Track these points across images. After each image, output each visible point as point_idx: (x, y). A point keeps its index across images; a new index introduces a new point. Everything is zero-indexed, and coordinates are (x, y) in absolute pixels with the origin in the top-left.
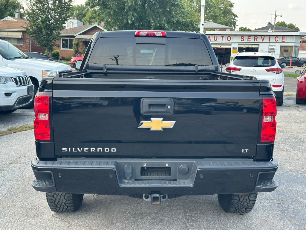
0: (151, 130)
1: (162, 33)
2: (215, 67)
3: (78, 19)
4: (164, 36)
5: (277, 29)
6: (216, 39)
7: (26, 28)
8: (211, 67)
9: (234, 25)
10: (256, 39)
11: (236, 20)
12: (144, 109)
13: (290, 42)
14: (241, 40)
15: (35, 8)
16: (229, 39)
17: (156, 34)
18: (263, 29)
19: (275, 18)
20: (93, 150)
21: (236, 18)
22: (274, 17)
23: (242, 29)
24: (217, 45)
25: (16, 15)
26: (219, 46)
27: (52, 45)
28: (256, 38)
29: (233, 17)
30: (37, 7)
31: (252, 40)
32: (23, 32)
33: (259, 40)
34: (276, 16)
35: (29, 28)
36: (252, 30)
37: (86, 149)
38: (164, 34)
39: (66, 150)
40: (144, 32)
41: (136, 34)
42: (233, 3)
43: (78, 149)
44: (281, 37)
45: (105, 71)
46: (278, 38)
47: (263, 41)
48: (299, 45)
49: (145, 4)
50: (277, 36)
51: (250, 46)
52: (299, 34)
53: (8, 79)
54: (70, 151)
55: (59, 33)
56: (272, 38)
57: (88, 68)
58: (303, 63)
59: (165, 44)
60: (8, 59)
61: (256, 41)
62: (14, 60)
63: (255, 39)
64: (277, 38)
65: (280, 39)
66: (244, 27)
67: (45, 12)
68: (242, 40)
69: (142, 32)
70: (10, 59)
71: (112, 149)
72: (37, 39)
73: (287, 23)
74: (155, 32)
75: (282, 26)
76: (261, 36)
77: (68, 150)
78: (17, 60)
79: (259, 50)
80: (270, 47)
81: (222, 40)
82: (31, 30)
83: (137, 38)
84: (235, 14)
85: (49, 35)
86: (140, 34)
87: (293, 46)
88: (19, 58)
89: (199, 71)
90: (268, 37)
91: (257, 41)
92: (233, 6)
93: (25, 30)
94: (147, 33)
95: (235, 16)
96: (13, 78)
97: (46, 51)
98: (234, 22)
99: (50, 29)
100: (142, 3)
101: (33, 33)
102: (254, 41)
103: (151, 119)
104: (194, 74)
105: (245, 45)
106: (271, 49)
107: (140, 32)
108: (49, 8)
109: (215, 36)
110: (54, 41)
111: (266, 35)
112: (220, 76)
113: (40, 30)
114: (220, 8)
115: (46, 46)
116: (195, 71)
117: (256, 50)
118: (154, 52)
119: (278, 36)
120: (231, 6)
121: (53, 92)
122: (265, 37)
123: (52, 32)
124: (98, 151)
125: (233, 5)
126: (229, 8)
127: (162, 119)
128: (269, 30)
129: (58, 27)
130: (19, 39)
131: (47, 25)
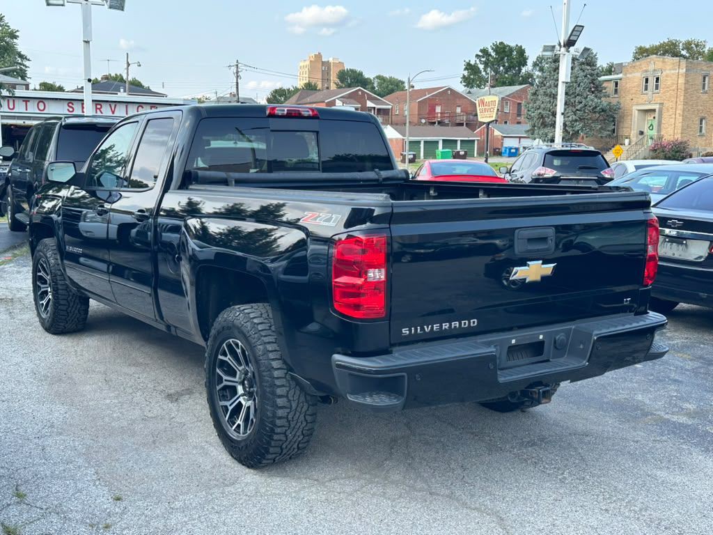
0: (527, 281)
1: (312, 110)
6: (11, 107)
10: (99, 109)
11: (26, 67)
12: (520, 248)
14: (68, 110)
16: (41, 107)
17: (303, 113)
19: (127, 69)
20: (446, 326)
21: (26, 63)
22: (126, 66)
23: (46, 87)
24: (15, 119)
26: (20, 122)
28: (99, 107)
29: (19, 58)
33: (106, 110)
34: (128, 65)
37: (436, 327)
38: (315, 112)
39: (408, 332)
40: (283, 109)
42: (18, 31)
43: (425, 327)
44: (149, 106)
46: (143, 107)
47: (113, 113)
50: (139, 104)
54: (413, 331)
56: (130, 107)
61: (99, 113)
63: (97, 108)
64: (140, 108)
66: (50, 82)
68: (71, 110)
69: (278, 109)
71: (472, 321)
74: (300, 109)
76: (108, 104)
77: (410, 330)
81: (27, 110)
84: (22, 53)
86: (277, 112)
89: (385, 179)
90: (123, 106)
91: (102, 113)
92: (16, 37)
94: (288, 110)
95: (21, 56)
98: (21, 69)
102: (96, 112)
103: (528, 263)
109: (8, 101)
111: (119, 102)
116: (377, 180)
119: (143, 105)
120: (13, 36)
121: (390, 228)
122: (118, 105)
124: (453, 327)
125: (17, 34)
126: (8, 39)
127: (541, 262)
128: (120, 91)
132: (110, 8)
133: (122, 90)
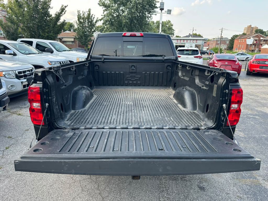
1: (141, 34)
2: (176, 57)
3: (100, 32)
4: (142, 36)
5: (194, 37)
7: (75, 36)
8: (173, 57)
9: (173, 35)
13: (199, 43)
14: (177, 42)
15: (79, 26)
17: (136, 35)
18: (187, 36)
19: (193, 31)
21: (174, 31)
22: (192, 31)
23: (177, 37)
25: (72, 30)
27: (88, 44)
29: (173, 31)
30: (80, 26)
31: (182, 41)
32: (74, 38)
33: (185, 41)
34: (193, 30)
35: (76, 36)
36: (182, 37)
38: (142, 35)
40: (129, 33)
41: (123, 35)
44: (195, 40)
45: (102, 60)
47: (187, 42)
48: (204, 44)
49: (132, 23)
50: (194, 40)
51: (181, 45)
52: (204, 39)
53: (56, 62)
55: (91, 39)
56: (191, 40)
57: (92, 58)
58: (205, 53)
59: (142, 42)
60: (59, 51)
61: (184, 42)
62: (62, 52)
65: (195, 41)
66: (178, 36)
67: (83, 28)
69: (127, 33)
70: (60, 51)
72: (80, 41)
73: (198, 34)
74: (136, 34)
75: (195, 35)
78: (64, 52)
79: (185, 46)
80: (190, 45)
82: (77, 37)
83: (124, 37)
85: (86, 39)
86: (126, 35)
87: (201, 45)
88: (65, 51)
89: (165, 60)
90: (190, 40)
92: (173, 26)
93: (75, 37)
94: (131, 34)
95: (173, 30)
96: (59, 62)
97: (85, 47)
98: (173, 33)
99: (86, 36)
100: (130, 23)
101: (78, 39)
104: (162, 62)
105: (179, 44)
106: (191, 46)
107: (126, 33)
108: (86, 26)
110: (88, 42)
112: (180, 64)
113: (82, 37)
114: (167, 26)
115: (84, 45)
116: (162, 60)
117: (184, 46)
118: (135, 48)
120: (172, 25)
122: (188, 40)
123: (87, 38)
126: (171, 26)
129: (90, 36)
130: (72, 42)
131: (84, 34)
132: (167, 14)
133: (190, 37)
